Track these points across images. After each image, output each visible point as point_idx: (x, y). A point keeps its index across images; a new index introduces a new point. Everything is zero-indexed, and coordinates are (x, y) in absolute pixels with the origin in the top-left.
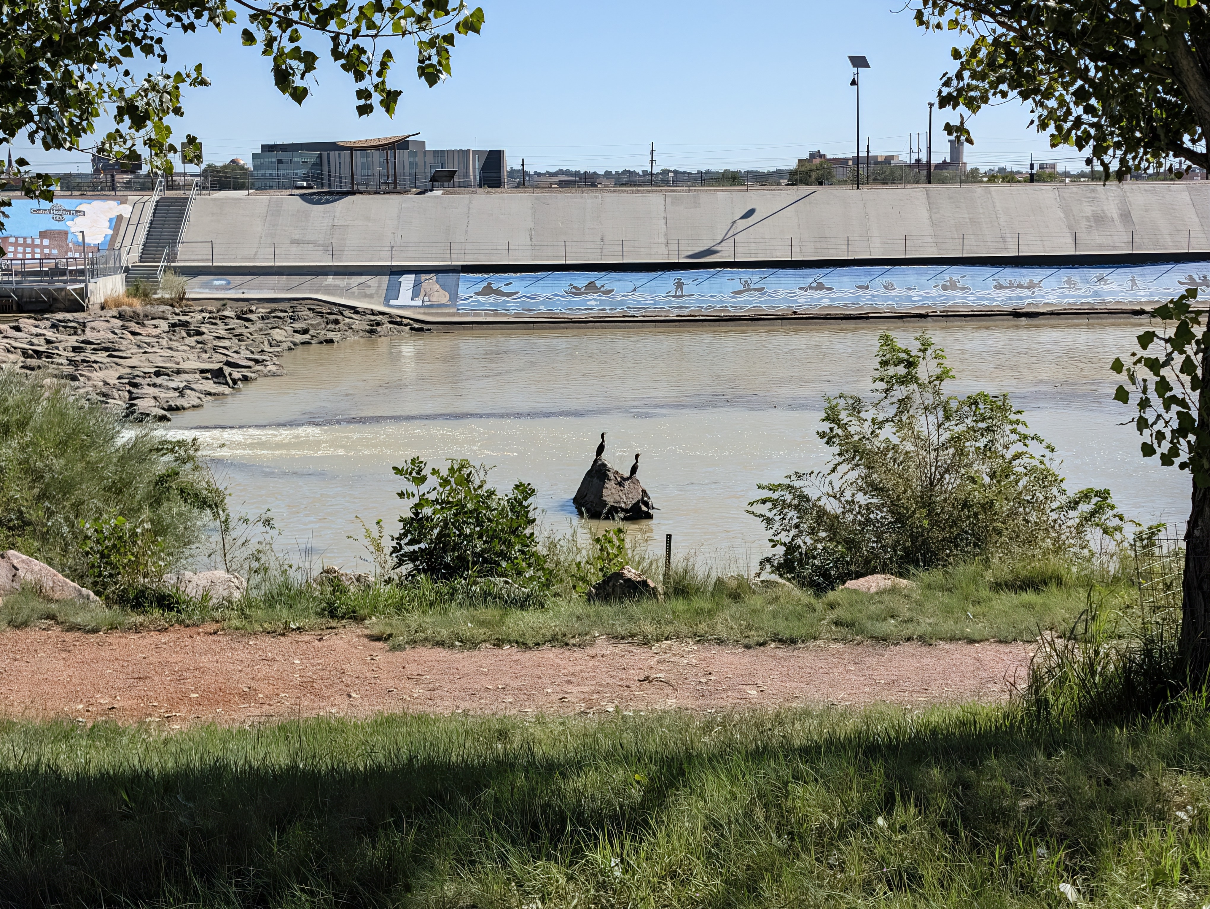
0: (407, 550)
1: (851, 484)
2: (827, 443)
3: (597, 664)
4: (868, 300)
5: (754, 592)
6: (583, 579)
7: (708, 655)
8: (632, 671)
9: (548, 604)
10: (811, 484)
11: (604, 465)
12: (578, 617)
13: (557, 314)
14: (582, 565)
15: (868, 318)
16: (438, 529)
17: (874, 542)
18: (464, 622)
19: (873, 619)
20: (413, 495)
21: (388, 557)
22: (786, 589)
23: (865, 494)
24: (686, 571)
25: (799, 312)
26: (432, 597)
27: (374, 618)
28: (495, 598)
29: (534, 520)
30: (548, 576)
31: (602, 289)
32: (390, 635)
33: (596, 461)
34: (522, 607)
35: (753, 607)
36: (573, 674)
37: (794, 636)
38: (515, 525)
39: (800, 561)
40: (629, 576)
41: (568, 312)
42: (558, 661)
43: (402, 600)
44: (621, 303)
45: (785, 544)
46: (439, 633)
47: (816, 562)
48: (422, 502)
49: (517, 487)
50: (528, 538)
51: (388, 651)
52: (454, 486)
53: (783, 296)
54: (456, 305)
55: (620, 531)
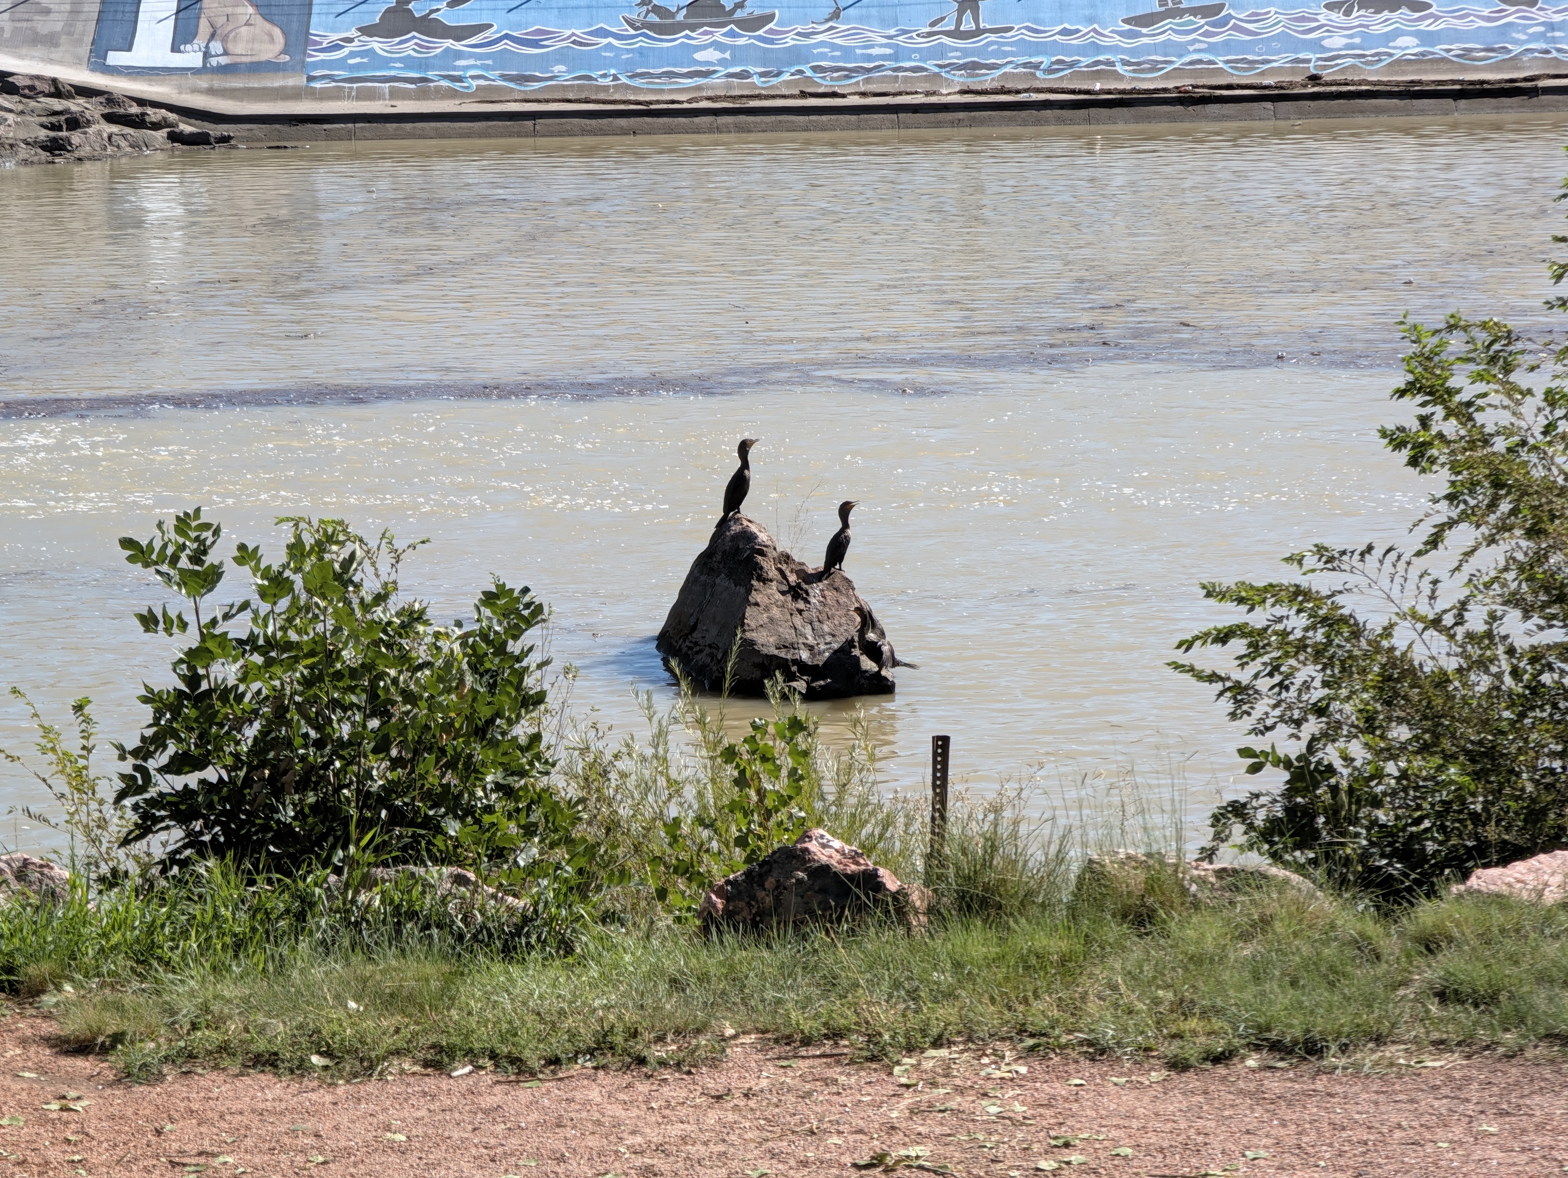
0: (167, 790)
1: (1488, 586)
2: (1413, 462)
3: (731, 1117)
4: (1534, 37)
5: (1196, 905)
6: (687, 870)
7: (1060, 1089)
8: (835, 1140)
9: (584, 942)
10: (1363, 581)
11: (748, 537)
12: (674, 981)
13: (605, 88)
14: (685, 829)
15: (1534, 92)
16: (257, 725)
17: (1553, 755)
18: (337, 996)
19: (1552, 981)
20: (184, 626)
21: (109, 810)
22: (1291, 894)
23: (1527, 617)
24: (992, 844)
25: (1327, 75)
26: (241, 922)
27: (68, 987)
28: (427, 927)
29: (539, 698)
30: (582, 862)
31: (739, 14)
32: (118, 1038)
33: (723, 524)
34: (508, 952)
35: (1192, 949)
36: (660, 1149)
37: (1315, 1033)
38: (485, 712)
39: (1333, 813)
40: (824, 859)
41: (638, 82)
42: (617, 1111)
43: (150, 932)
44: (796, 55)
45: (1287, 764)
46: (262, 1030)
47: (1382, 816)
48: (210, 645)
49: (489, 598)
50: (523, 749)
51: (111, 1085)
52: (304, 597)
53: (1279, 29)
54: (303, 65)
55: (796, 726)
